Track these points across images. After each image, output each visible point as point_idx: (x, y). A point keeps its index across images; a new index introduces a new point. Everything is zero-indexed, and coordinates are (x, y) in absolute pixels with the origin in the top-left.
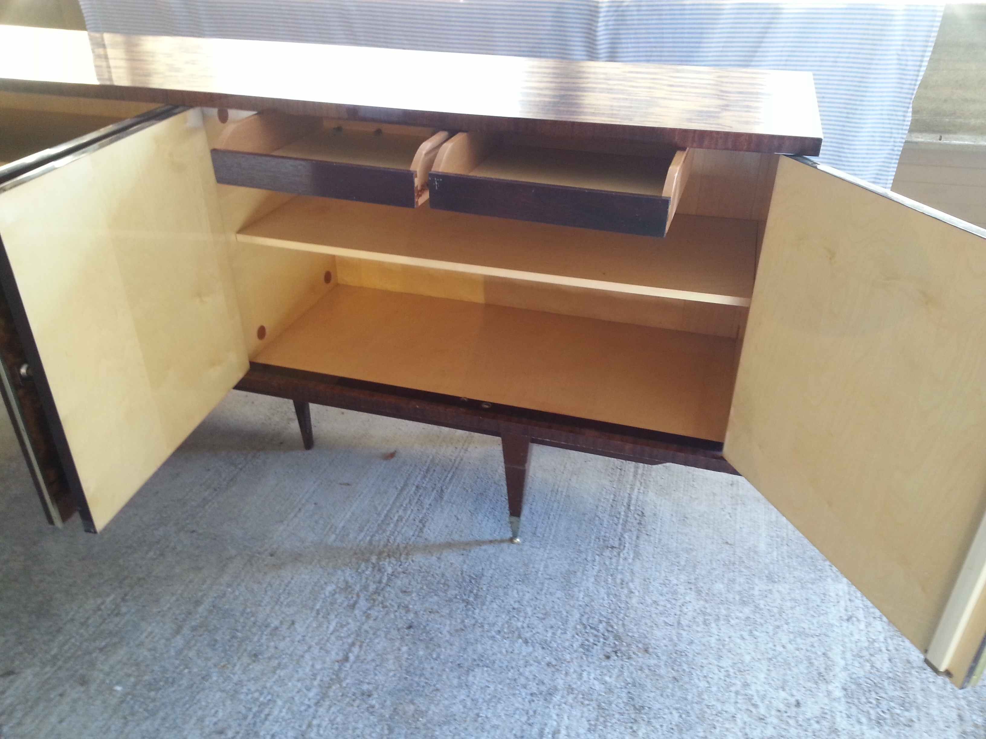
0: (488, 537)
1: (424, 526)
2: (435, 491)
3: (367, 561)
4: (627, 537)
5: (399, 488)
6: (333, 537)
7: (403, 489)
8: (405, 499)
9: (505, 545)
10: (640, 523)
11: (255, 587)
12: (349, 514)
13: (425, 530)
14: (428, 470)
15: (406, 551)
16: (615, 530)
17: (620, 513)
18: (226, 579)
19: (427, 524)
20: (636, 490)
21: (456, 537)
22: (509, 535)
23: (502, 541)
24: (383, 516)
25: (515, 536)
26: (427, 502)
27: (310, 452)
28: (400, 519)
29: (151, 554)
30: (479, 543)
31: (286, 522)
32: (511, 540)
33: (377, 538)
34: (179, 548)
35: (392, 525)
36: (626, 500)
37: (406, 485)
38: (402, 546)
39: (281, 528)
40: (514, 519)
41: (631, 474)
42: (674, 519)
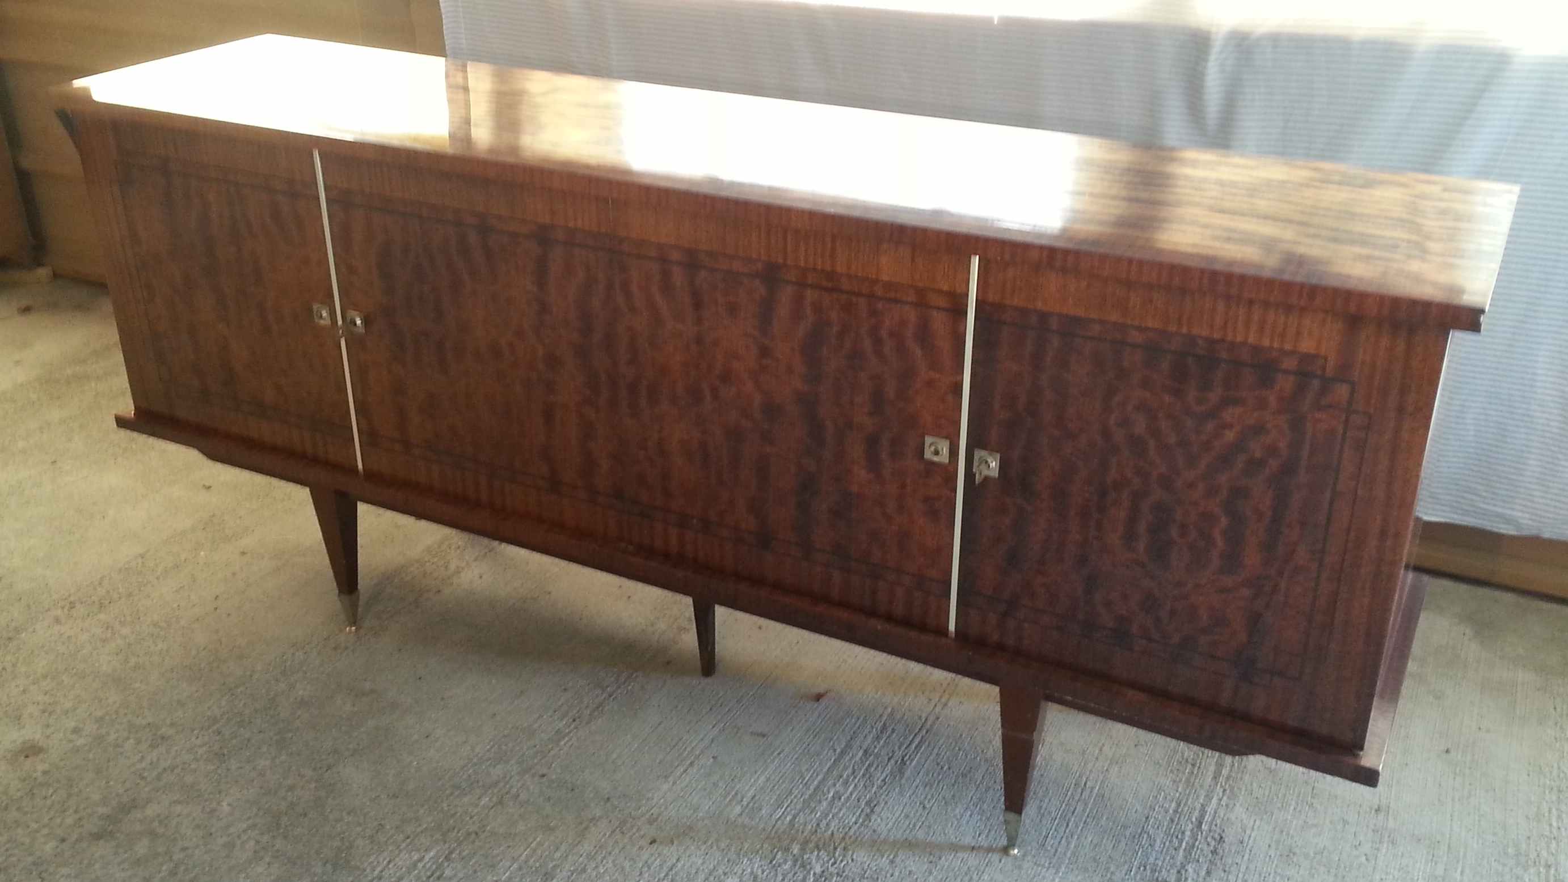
0: (968, 840)
1: (872, 811)
2: (892, 761)
3: (787, 850)
4: (1190, 870)
5: (838, 750)
6: (738, 809)
7: (843, 753)
8: (845, 768)
9: (995, 857)
10: (1214, 852)
11: (627, 864)
12: (762, 779)
13: (874, 817)
14: (884, 727)
15: (843, 845)
16: (1173, 858)
17: (1183, 833)
18: (586, 847)
19: (877, 809)
20: (1214, 801)
21: (921, 835)
22: (1004, 842)
23: (990, 850)
24: (812, 788)
25: (1011, 844)
26: (879, 777)
27: (709, 680)
28: (837, 796)
29: (485, 800)
30: (955, 848)
31: (671, 779)
32: (1005, 850)
33: (801, 818)
34: (523, 796)
35: (825, 804)
36: (1196, 814)
37: (849, 746)
38: (838, 836)
39: (665, 787)
40: (1011, 816)
41: (1210, 774)
42: (1272, 852)
